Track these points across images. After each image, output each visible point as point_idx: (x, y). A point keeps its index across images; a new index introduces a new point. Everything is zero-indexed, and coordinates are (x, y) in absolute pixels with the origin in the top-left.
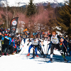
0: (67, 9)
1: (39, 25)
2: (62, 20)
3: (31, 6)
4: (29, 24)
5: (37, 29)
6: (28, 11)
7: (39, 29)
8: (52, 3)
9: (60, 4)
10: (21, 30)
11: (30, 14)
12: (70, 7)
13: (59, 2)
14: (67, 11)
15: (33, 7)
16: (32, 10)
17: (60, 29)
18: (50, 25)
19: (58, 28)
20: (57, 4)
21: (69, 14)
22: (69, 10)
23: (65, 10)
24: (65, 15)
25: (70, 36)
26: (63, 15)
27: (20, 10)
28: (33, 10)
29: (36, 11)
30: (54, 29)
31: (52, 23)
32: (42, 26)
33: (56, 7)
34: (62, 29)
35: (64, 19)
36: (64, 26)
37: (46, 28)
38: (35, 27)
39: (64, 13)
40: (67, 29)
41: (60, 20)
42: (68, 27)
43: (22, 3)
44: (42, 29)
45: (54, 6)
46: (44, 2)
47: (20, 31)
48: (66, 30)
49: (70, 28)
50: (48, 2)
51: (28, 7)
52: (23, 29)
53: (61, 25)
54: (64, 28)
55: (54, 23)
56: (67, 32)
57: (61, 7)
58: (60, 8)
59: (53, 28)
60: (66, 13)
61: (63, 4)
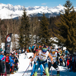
0: (63, 20)
1: (35, 38)
2: (59, 32)
3: (25, 19)
4: (24, 37)
5: (32, 42)
6: (22, 23)
7: (35, 42)
8: (46, 13)
9: (55, 14)
10: (16, 44)
11: (24, 27)
12: (66, 18)
13: (53, 12)
14: (63, 22)
15: (27, 20)
16: (26, 22)
17: (57, 41)
18: (47, 37)
19: (55, 41)
20: (52, 14)
21: (66, 25)
22: (65, 20)
23: (61, 21)
24: (62, 26)
25: (68, 48)
26: (60, 26)
27: (13, 23)
28: (28, 23)
29: (30, 23)
30: (51, 41)
31: (48, 36)
32: (38, 39)
33: (51, 17)
34: (60, 41)
35: (61, 30)
36: (62, 38)
37: (42, 41)
38: (31, 40)
39: (60, 25)
40: (65, 41)
41: (57, 32)
42: (66, 39)
43: (14, 15)
44: (38, 42)
45: (48, 16)
46: (37, 13)
47: (15, 46)
48: (63, 42)
49: (68, 40)
50: (41, 12)
51: (22, 20)
52: (18, 43)
53: (58, 37)
54: (61, 40)
55: (50, 35)
56: (64, 44)
57: (56, 16)
58: (54, 17)
59: (49, 40)
60: (63, 24)
61: (58, 13)
